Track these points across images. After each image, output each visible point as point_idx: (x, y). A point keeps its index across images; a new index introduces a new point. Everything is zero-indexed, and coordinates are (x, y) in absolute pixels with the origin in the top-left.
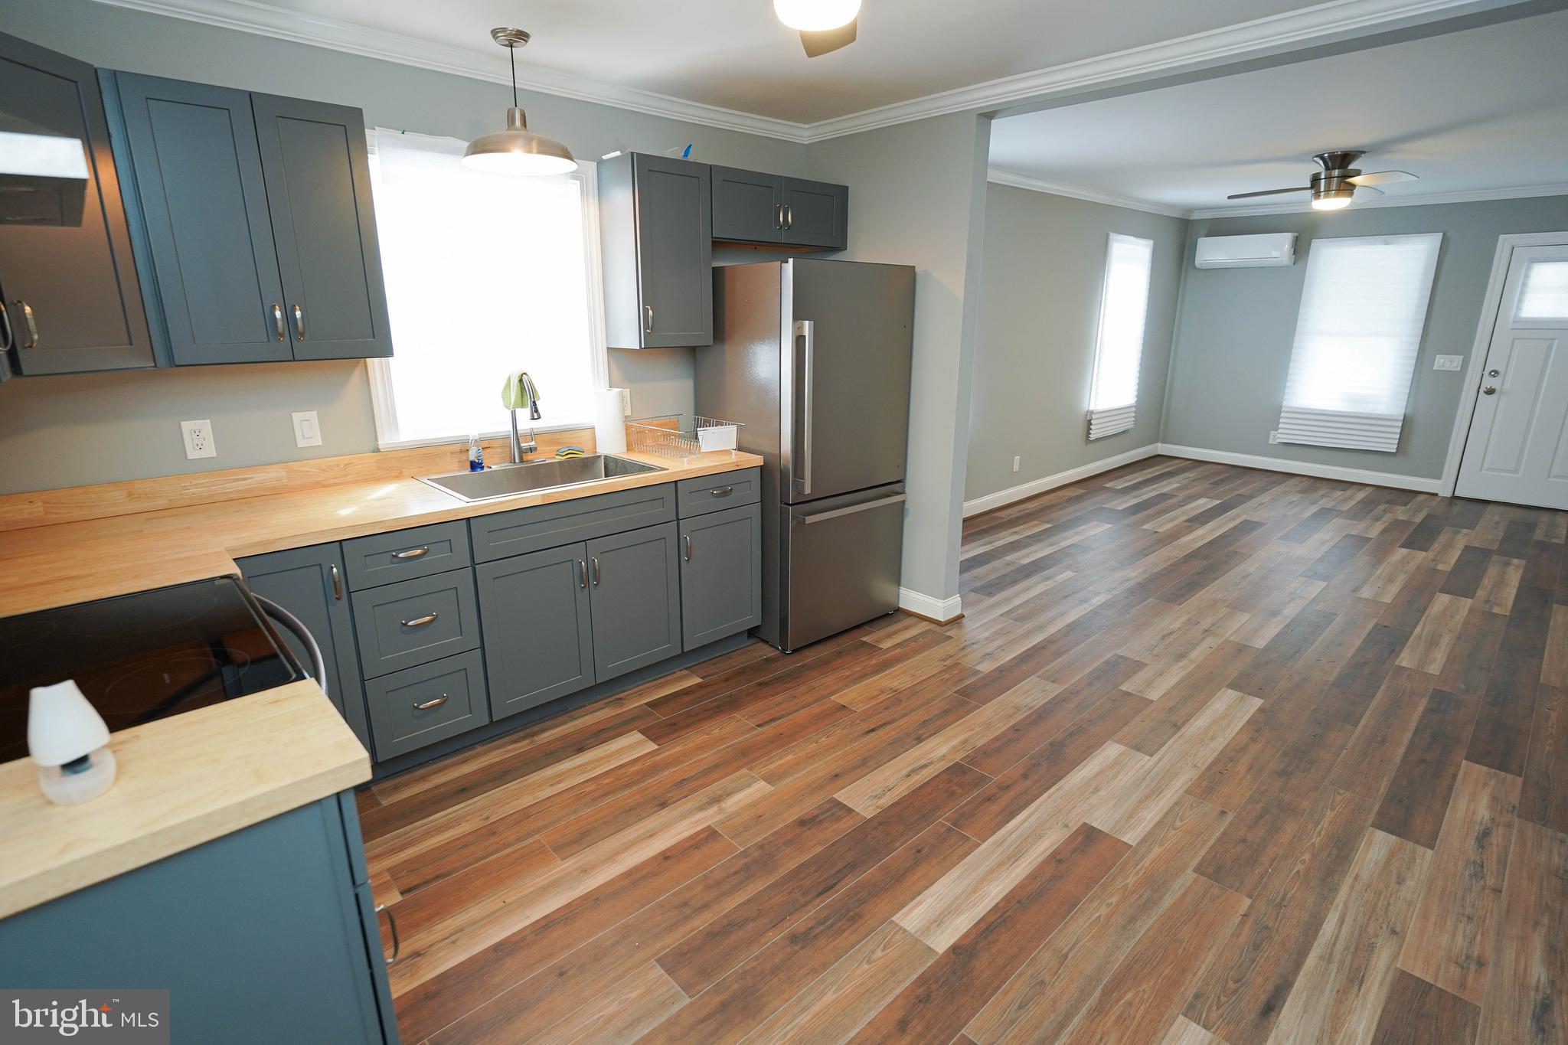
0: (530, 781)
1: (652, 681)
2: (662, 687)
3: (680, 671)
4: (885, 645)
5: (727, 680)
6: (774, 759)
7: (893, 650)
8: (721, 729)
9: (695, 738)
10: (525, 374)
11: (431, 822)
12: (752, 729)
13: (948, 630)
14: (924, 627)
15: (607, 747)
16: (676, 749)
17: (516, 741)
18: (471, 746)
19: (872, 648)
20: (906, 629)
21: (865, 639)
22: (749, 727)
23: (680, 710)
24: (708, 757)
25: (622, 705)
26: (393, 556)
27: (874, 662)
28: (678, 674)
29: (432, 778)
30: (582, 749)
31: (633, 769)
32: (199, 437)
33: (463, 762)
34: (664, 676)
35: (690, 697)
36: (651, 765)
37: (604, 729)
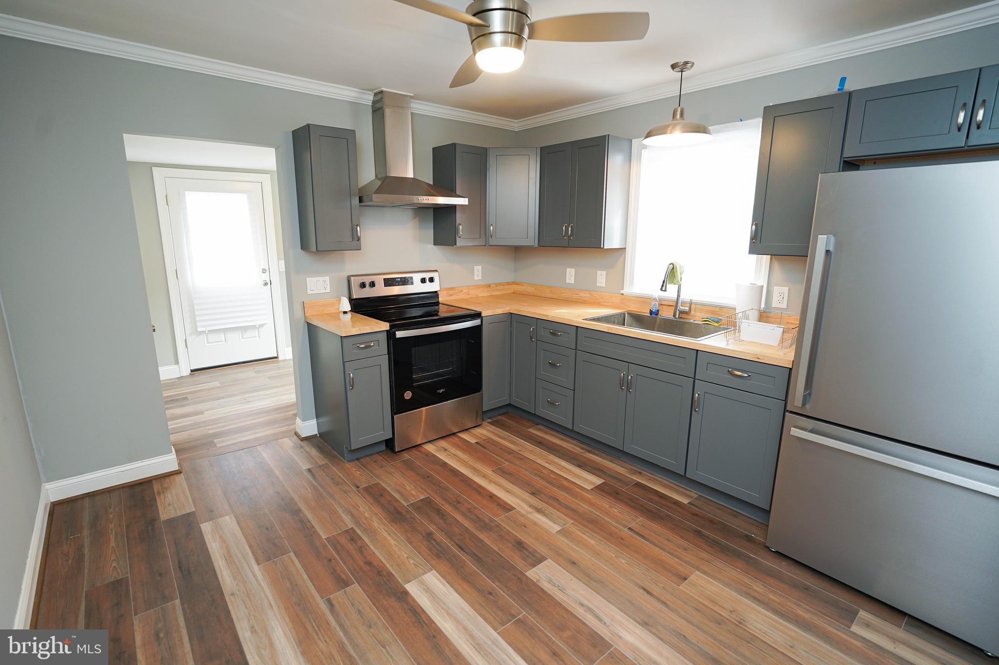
1: (668, 481)
2: (666, 487)
3: (696, 494)
6: (587, 534)
8: (620, 512)
9: (604, 502)
12: (625, 526)
16: (590, 496)
18: (574, 439)
21: (864, 614)
22: (627, 524)
23: (637, 495)
25: (633, 474)
26: (551, 332)
28: (688, 493)
29: (549, 435)
30: (579, 466)
31: (565, 483)
32: (571, 275)
33: (562, 439)
34: (679, 486)
35: (656, 498)
36: (570, 488)
37: (602, 471)
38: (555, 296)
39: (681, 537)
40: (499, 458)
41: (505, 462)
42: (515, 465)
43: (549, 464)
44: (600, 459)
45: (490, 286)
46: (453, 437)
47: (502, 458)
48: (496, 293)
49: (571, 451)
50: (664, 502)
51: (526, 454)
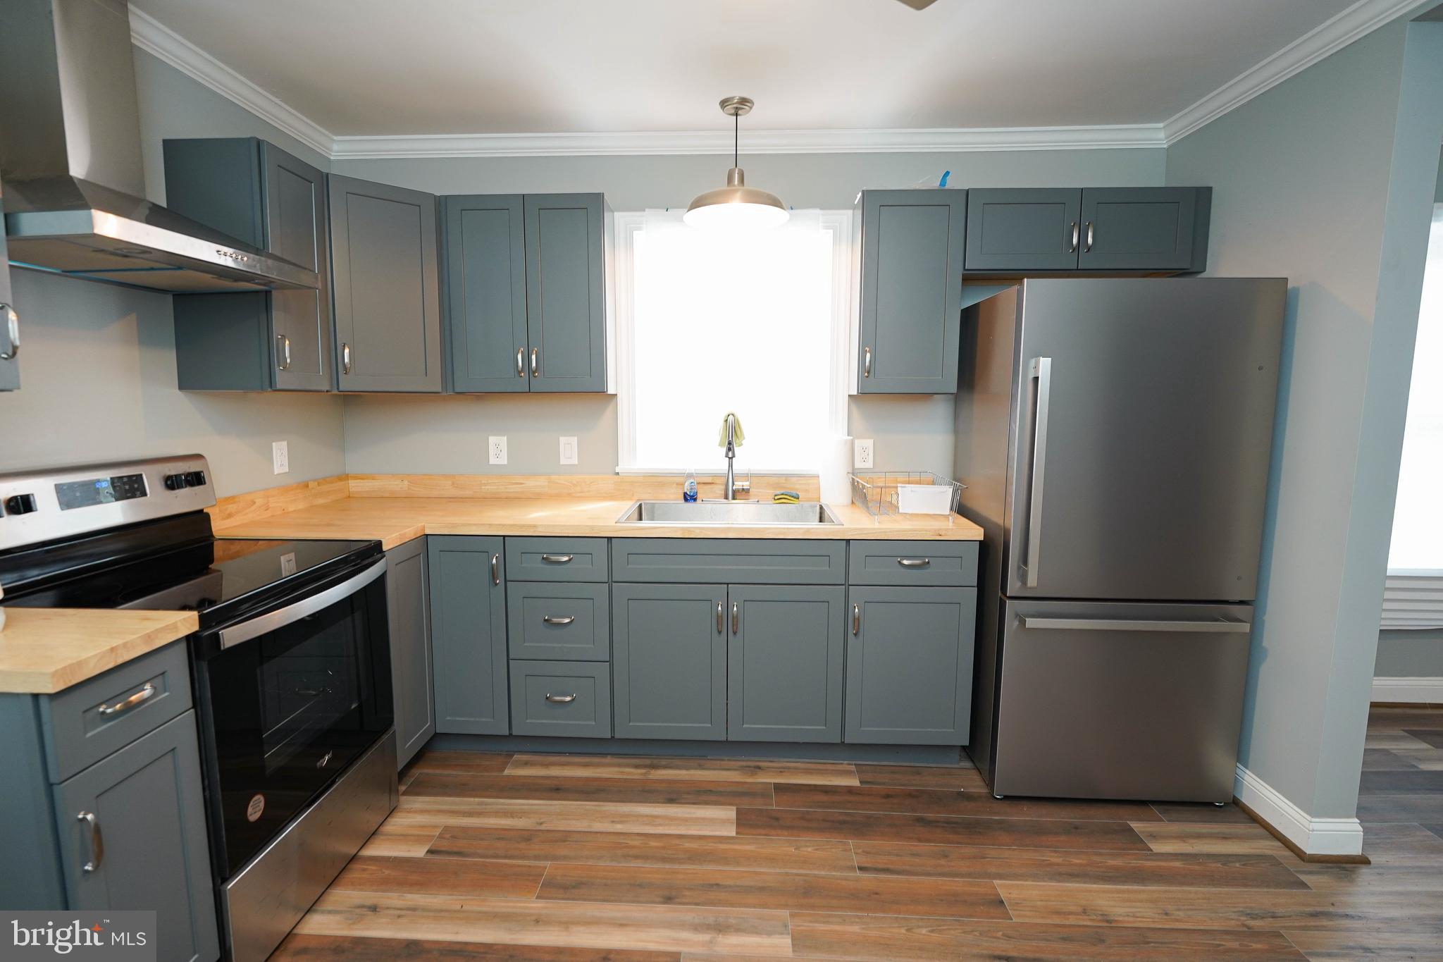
0: (604, 808)
1: (809, 763)
2: (811, 773)
3: (849, 764)
4: (1157, 847)
5: (888, 796)
7: (1172, 860)
8: (817, 849)
9: (781, 845)
10: (733, 415)
11: (510, 804)
12: (852, 868)
13: (1311, 873)
14: (1267, 847)
15: (693, 810)
16: (749, 846)
17: (637, 767)
18: (604, 755)
19: (1135, 841)
20: (1225, 838)
21: (1135, 825)
22: (850, 864)
23: (799, 807)
24: (769, 873)
25: (753, 774)
26: (543, 558)
27: (1111, 862)
28: (840, 767)
29: (553, 767)
30: (671, 801)
31: (688, 845)
32: (498, 449)
33: (586, 765)
34: (825, 763)
35: (824, 798)
36: (703, 851)
37: (710, 791)
38: (468, 493)
39: (920, 840)
40: (520, 862)
41: (542, 863)
42: (565, 858)
43: (621, 822)
44: (684, 772)
45: (307, 486)
46: (356, 866)
47: (528, 858)
48: (320, 501)
49: (626, 780)
50: (836, 798)
51: (561, 825)
